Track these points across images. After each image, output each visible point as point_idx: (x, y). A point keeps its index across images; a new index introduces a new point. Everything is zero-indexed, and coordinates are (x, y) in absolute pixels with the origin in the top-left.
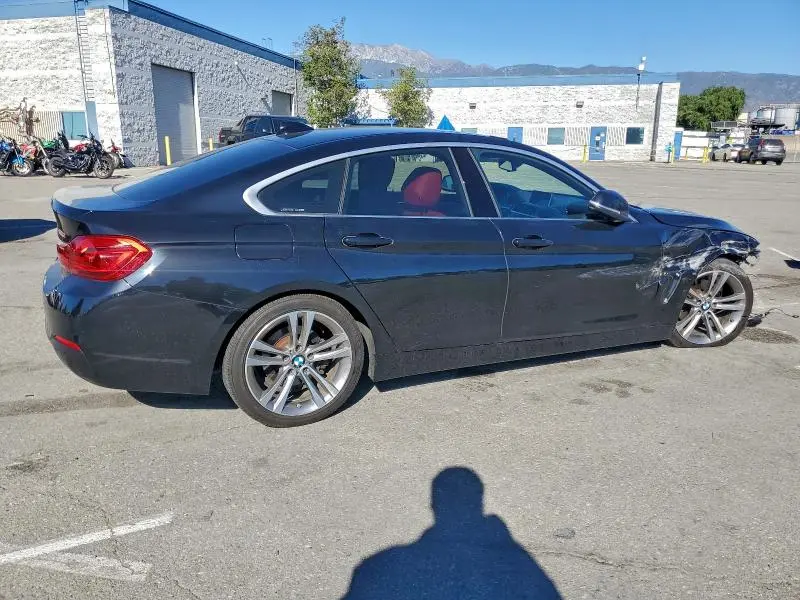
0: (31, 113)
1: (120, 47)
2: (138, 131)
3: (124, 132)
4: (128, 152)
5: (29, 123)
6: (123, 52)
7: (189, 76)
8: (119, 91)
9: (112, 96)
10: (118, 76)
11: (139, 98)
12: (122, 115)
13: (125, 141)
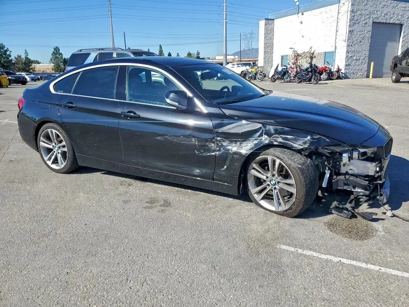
0: (313, 53)
1: (354, 16)
2: (356, 60)
3: (347, 61)
4: (347, 71)
5: (312, 58)
6: (356, 18)
7: (399, 27)
8: (348, 40)
9: (344, 42)
10: (350, 31)
11: (361, 42)
12: (348, 52)
13: (346, 65)
